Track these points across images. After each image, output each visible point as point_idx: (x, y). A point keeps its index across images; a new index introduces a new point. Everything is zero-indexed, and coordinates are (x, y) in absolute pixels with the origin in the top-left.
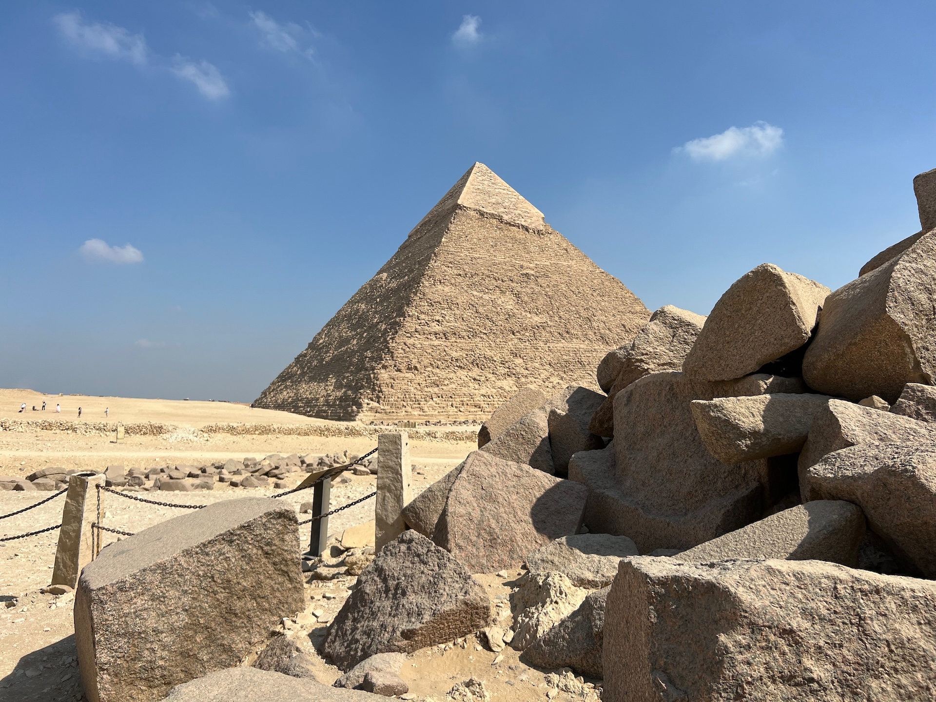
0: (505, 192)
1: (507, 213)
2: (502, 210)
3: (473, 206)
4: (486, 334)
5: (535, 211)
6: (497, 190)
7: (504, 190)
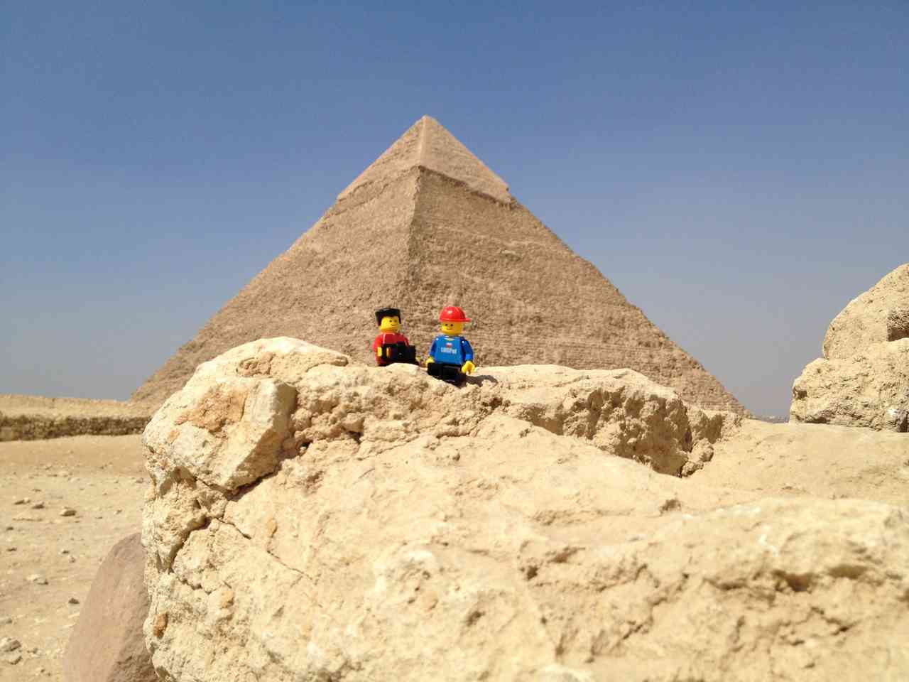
0: (463, 154)
1: (473, 181)
2: (465, 176)
3: (435, 169)
4: (486, 324)
5: (498, 179)
6: (455, 152)
7: (461, 151)
